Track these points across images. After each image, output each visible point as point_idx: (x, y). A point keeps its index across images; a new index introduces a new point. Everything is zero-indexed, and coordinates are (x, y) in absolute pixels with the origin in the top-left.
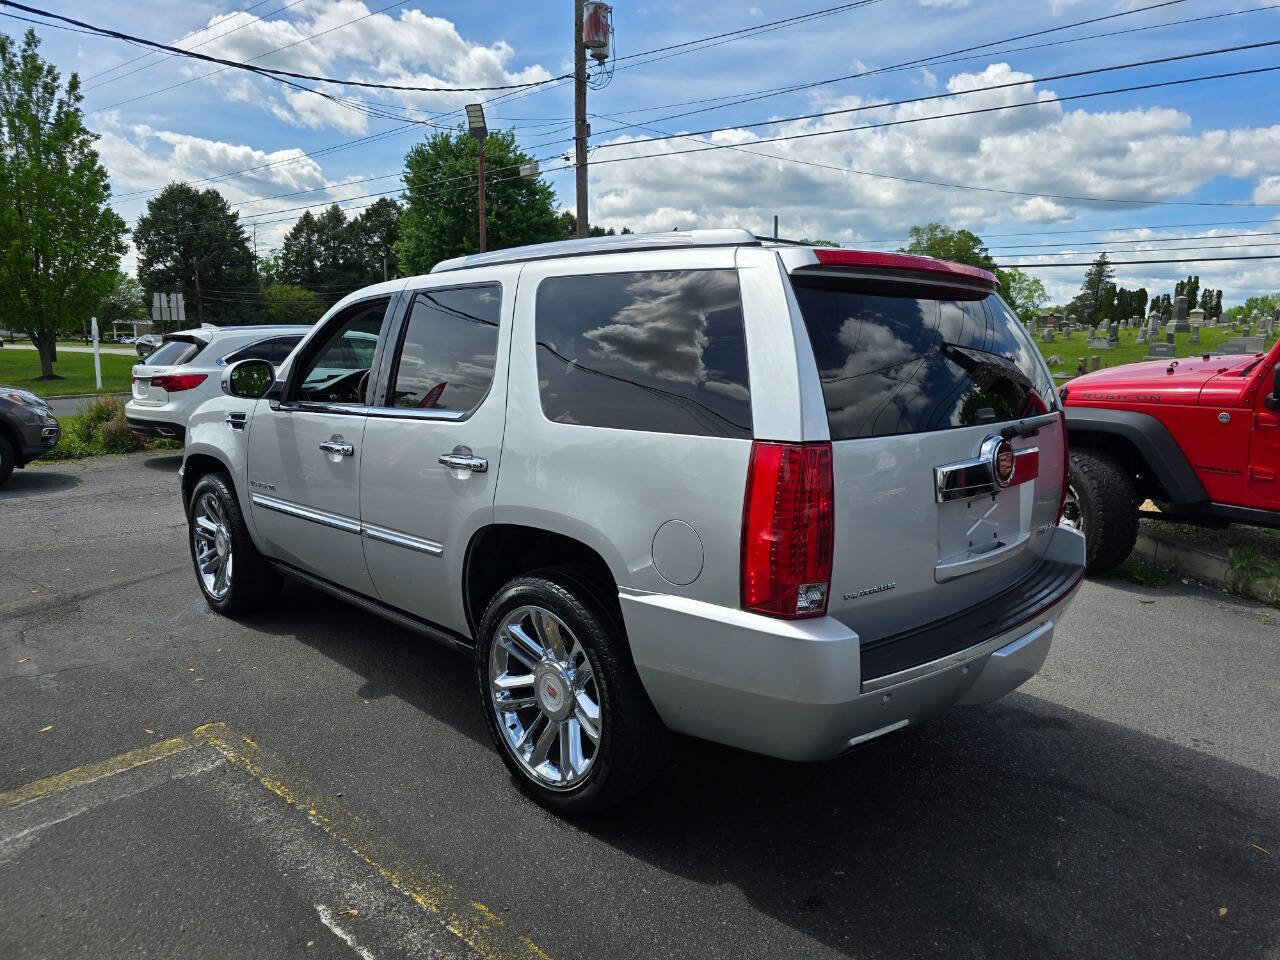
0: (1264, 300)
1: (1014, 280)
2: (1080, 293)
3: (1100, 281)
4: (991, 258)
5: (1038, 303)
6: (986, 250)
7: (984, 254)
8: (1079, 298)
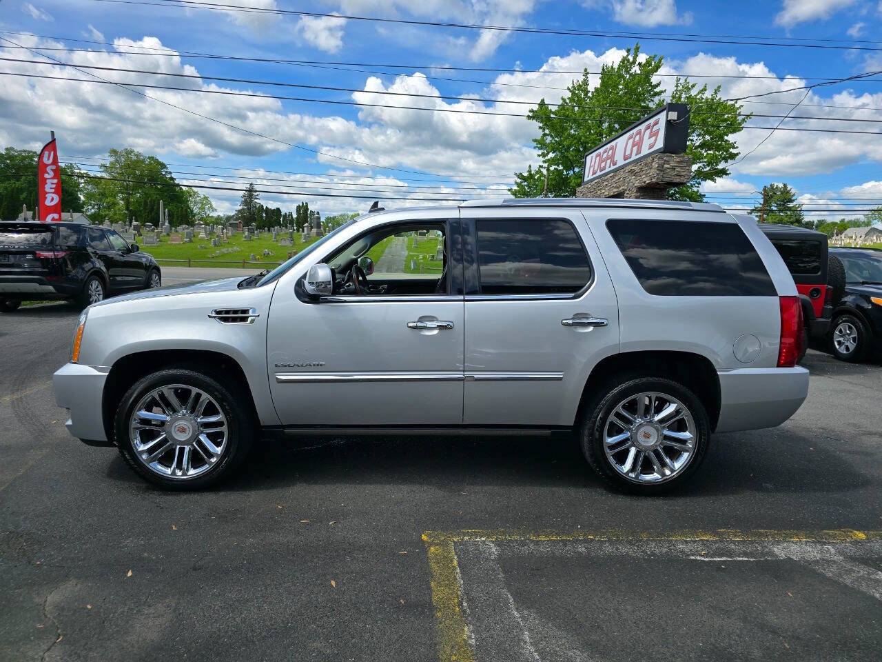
0: (334, 218)
1: (190, 196)
2: (240, 208)
3: (251, 201)
4: (175, 179)
5: (208, 213)
6: (170, 173)
7: (168, 176)
8: (239, 211)
